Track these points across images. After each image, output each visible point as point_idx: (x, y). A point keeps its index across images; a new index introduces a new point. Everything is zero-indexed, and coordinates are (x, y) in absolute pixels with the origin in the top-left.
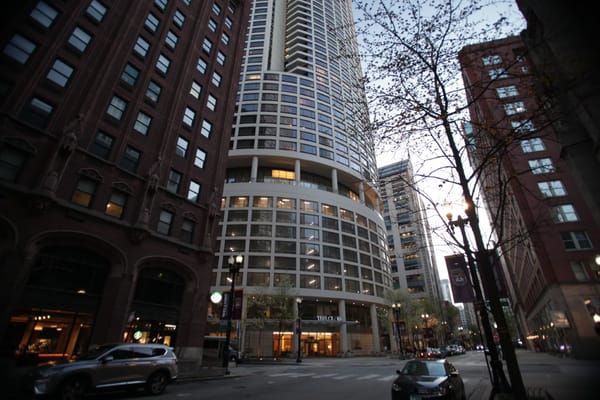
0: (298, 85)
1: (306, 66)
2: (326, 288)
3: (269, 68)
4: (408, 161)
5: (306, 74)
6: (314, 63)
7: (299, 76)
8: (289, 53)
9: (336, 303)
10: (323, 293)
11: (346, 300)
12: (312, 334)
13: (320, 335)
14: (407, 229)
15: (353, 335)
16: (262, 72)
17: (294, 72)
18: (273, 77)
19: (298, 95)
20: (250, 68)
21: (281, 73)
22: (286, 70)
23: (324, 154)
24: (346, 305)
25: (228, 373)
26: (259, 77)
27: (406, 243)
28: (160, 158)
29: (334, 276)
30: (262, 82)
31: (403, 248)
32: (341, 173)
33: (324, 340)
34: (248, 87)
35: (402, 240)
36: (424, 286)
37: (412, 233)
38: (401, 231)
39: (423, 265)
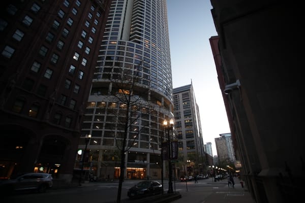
0: (135, 48)
1: (140, 38)
2: (141, 147)
3: (121, 39)
4: (191, 85)
5: (139, 42)
6: (143, 37)
7: (135, 44)
9: (146, 154)
10: (139, 150)
11: (150, 153)
13: (138, 169)
14: (188, 118)
15: (153, 169)
16: (118, 40)
17: (133, 41)
18: (123, 43)
19: (134, 53)
20: (112, 38)
21: (127, 42)
22: (130, 40)
23: (145, 82)
24: (150, 155)
25: (81, 185)
26: (116, 43)
27: (187, 125)
28: (56, 90)
29: (145, 141)
30: (117, 45)
31: (185, 127)
32: (153, 92)
33: (139, 171)
34: (110, 47)
35: (185, 123)
36: (194, 146)
37: (190, 120)
38: (185, 119)
39: (194, 136)
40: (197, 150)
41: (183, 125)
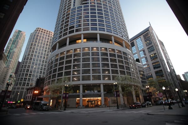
1: (86, 1)
5: (86, 4)
7: (83, 5)
12: (91, 98)
14: (152, 53)
15: (112, 98)
21: (77, 7)
24: (104, 86)
31: (152, 60)
36: (163, 74)
37: (155, 54)
38: (150, 54)
39: (161, 65)
40: (167, 77)
41: (149, 59)
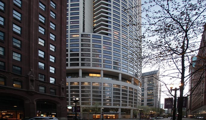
0: (102, 40)
1: (107, 30)
2: (113, 106)
3: (84, 31)
5: (107, 34)
6: (112, 29)
7: (102, 36)
8: (96, 23)
9: (117, 109)
11: (121, 108)
12: (107, 115)
13: (111, 115)
14: (151, 91)
15: (123, 115)
16: (80, 33)
17: (99, 33)
18: (87, 36)
19: (102, 44)
20: (72, 31)
21: (91, 34)
22: (94, 32)
23: (115, 68)
26: (78, 36)
28: (32, 70)
29: (117, 103)
30: (80, 38)
32: (123, 75)
34: (72, 41)
35: (148, 94)
